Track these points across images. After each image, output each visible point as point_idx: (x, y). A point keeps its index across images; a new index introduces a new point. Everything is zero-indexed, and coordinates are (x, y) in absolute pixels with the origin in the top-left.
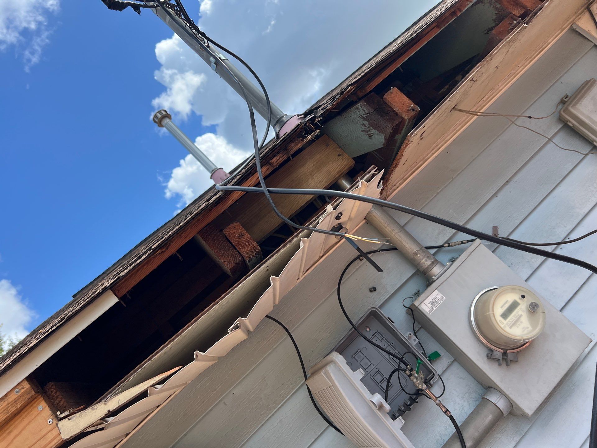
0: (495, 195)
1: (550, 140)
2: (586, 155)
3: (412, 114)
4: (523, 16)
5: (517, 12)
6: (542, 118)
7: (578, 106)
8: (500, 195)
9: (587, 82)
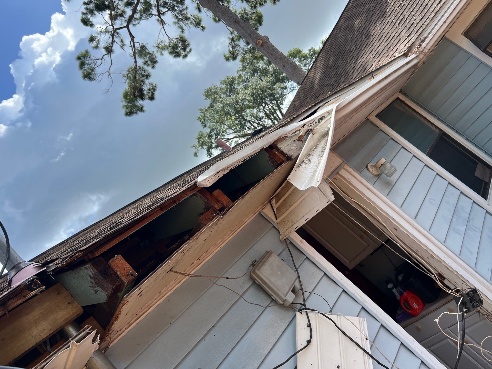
0: (203, 338)
1: (241, 296)
2: (266, 307)
3: (131, 278)
4: (221, 210)
5: (218, 207)
6: (236, 278)
7: (261, 270)
8: (207, 339)
9: (268, 252)
